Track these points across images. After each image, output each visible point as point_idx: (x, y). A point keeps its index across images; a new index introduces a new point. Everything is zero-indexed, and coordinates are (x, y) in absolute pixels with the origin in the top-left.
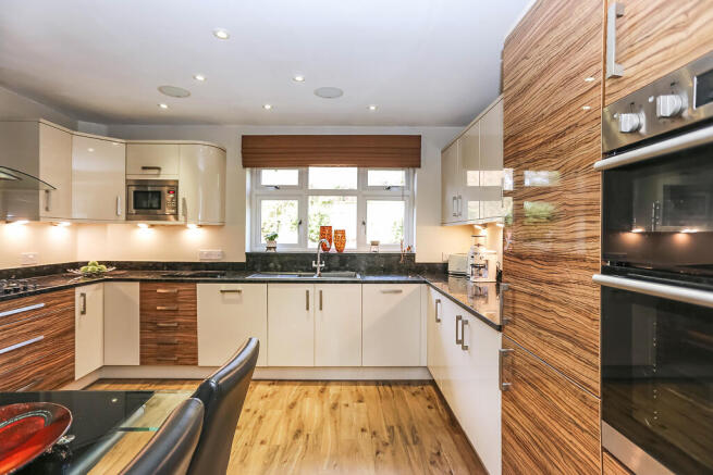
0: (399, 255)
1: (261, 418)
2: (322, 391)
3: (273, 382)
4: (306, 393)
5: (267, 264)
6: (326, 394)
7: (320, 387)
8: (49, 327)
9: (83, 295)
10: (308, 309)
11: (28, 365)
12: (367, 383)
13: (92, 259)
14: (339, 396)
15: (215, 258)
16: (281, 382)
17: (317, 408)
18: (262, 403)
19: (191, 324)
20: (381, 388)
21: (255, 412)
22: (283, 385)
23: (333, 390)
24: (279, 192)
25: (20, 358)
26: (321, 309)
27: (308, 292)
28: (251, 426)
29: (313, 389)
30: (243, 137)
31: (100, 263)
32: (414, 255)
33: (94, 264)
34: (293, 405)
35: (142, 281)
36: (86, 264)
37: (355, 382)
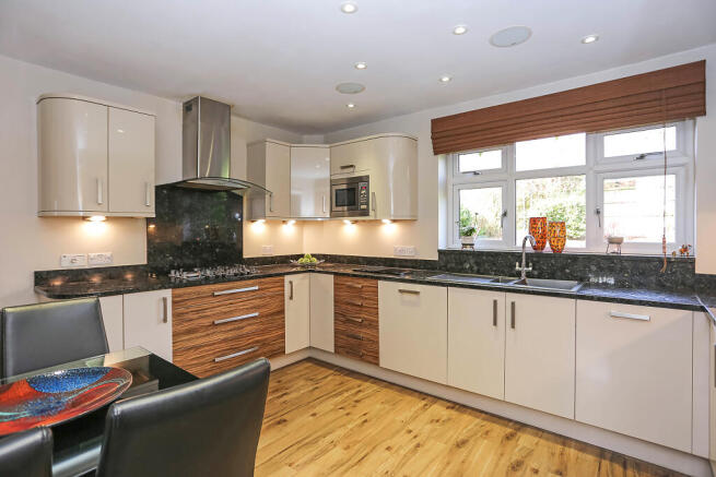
0: (660, 260)
1: (418, 446)
2: (509, 437)
3: (454, 405)
4: (487, 433)
5: (462, 264)
6: (512, 442)
7: (509, 430)
8: (264, 306)
9: (291, 283)
10: (495, 324)
11: (247, 335)
12: (583, 447)
13: (307, 251)
14: (530, 453)
15: (408, 255)
16: (463, 408)
17: (490, 460)
18: (429, 427)
19: (373, 321)
20: (605, 463)
21: (415, 437)
22: (464, 412)
23: (525, 440)
24: (479, 179)
25: (242, 328)
26: (513, 327)
27: (495, 302)
28: (402, 452)
29: (499, 431)
30: (432, 121)
31: (313, 255)
32: (692, 261)
33: (308, 257)
34: (461, 444)
35: (335, 274)
36: (302, 256)
37: (564, 440)
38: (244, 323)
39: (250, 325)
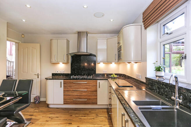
9: (99, 83)
11: (84, 95)
15: (139, 78)
33: (113, 75)
38: (83, 92)
39: (84, 93)
